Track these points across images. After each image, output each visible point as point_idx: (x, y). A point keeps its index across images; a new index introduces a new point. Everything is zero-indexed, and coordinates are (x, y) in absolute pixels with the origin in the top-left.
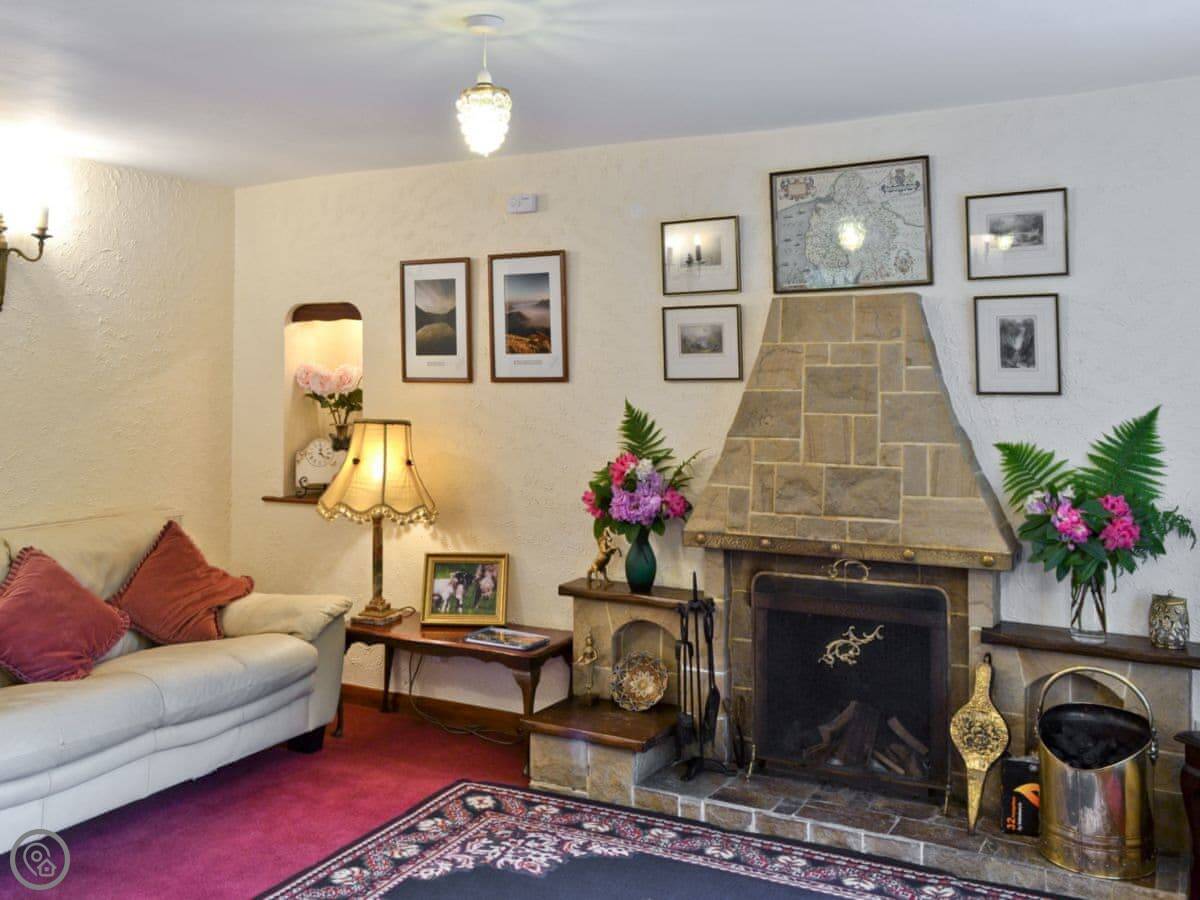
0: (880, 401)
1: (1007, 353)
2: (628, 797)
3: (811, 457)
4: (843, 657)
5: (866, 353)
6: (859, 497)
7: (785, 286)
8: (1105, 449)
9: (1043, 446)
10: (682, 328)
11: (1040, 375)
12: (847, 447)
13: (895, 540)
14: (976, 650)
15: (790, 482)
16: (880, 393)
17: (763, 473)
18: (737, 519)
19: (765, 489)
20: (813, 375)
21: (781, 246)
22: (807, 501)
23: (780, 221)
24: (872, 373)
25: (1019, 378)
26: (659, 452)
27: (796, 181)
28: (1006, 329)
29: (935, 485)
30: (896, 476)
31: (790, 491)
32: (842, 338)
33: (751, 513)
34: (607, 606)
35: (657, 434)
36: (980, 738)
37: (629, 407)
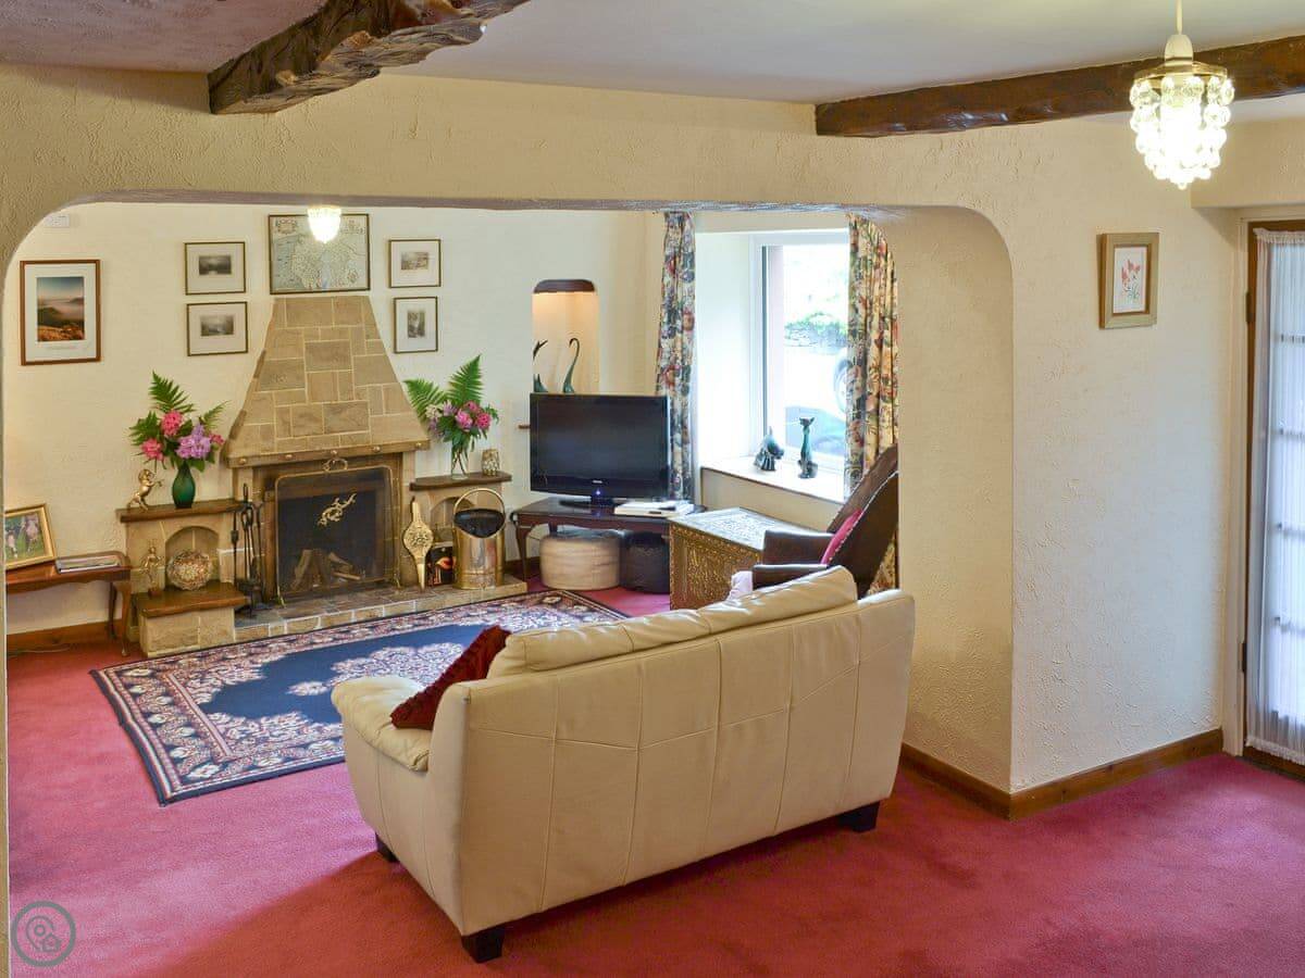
0: (352, 361)
1: (411, 328)
2: (231, 637)
3: (314, 399)
4: (332, 518)
5: (342, 333)
6: (345, 420)
7: (277, 290)
8: (457, 378)
9: (427, 381)
10: (203, 318)
11: (426, 342)
12: (335, 392)
13: (368, 442)
14: (406, 496)
15: (301, 416)
16: (352, 357)
17: (282, 412)
18: (267, 445)
19: (286, 423)
20: (311, 348)
21: (275, 262)
22: (314, 426)
23: (275, 247)
24: (346, 345)
25: (417, 343)
26: (182, 407)
27: (286, 222)
28: (411, 316)
29: (387, 407)
30: (365, 405)
31: (302, 422)
32: (327, 324)
33: (277, 439)
34: (160, 523)
35: (180, 395)
36: (420, 542)
37: (155, 377)
